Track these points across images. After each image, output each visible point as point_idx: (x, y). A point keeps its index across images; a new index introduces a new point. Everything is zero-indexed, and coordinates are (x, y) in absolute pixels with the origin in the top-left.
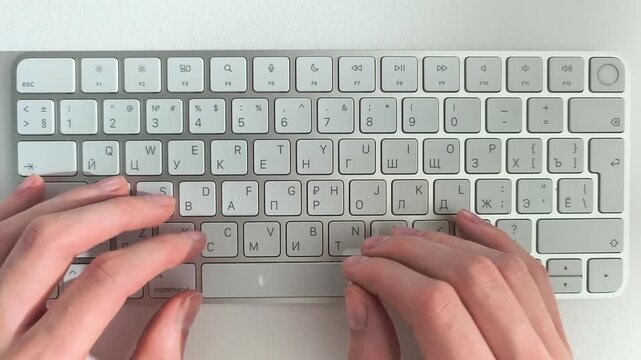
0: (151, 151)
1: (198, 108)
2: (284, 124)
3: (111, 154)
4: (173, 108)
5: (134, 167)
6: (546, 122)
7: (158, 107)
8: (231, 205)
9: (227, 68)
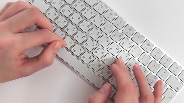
0: (69, 10)
1: (88, 10)
2: (104, 29)
3: (60, 4)
4: (82, 5)
5: (63, 11)
6: (162, 76)
7: (79, 3)
8: (77, 37)
9: (102, 6)
